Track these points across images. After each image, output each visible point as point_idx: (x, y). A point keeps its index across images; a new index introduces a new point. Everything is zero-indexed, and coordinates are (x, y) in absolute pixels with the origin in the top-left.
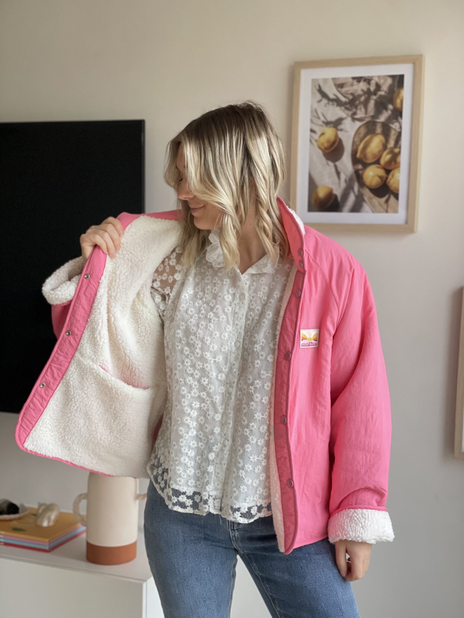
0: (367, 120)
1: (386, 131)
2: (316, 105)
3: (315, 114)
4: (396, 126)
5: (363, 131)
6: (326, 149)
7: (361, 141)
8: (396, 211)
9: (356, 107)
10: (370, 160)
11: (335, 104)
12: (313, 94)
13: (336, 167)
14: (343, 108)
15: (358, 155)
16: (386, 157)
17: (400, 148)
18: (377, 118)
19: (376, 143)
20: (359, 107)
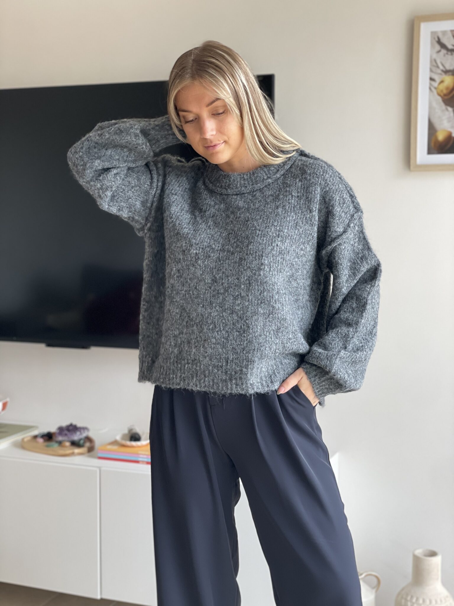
2: (435, 56)
3: (434, 64)
6: (445, 95)
12: (432, 46)
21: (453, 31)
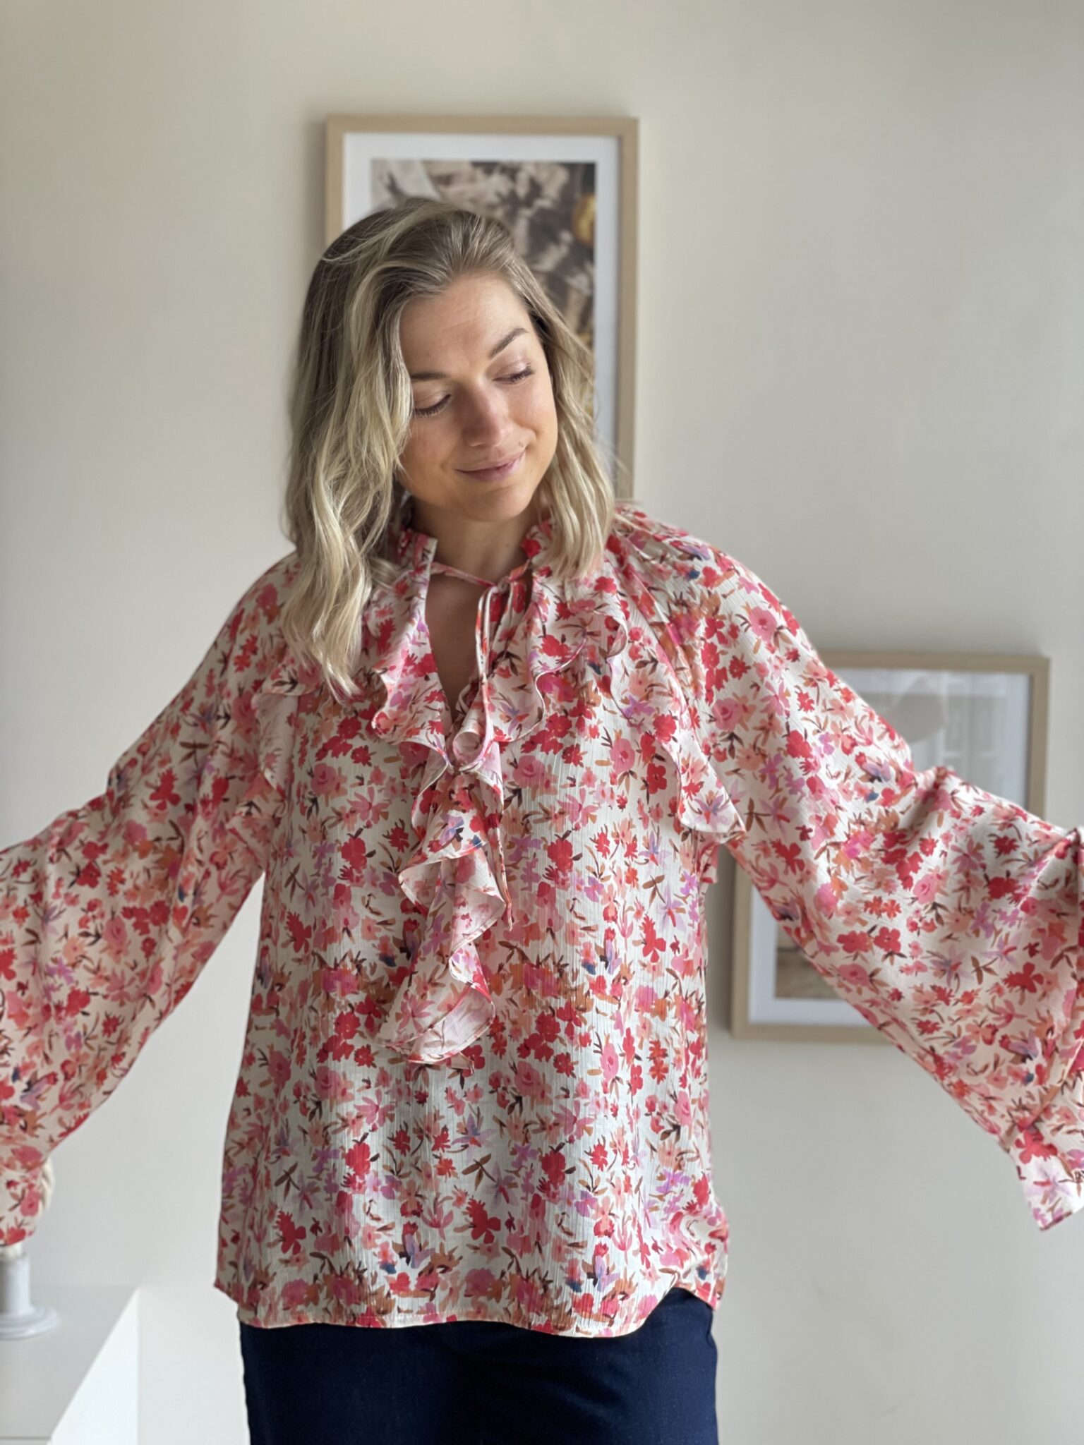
1: (559, 294)
4: (579, 283)
12: (375, 195)
17: (592, 333)
18: (536, 261)
21: (427, 163)
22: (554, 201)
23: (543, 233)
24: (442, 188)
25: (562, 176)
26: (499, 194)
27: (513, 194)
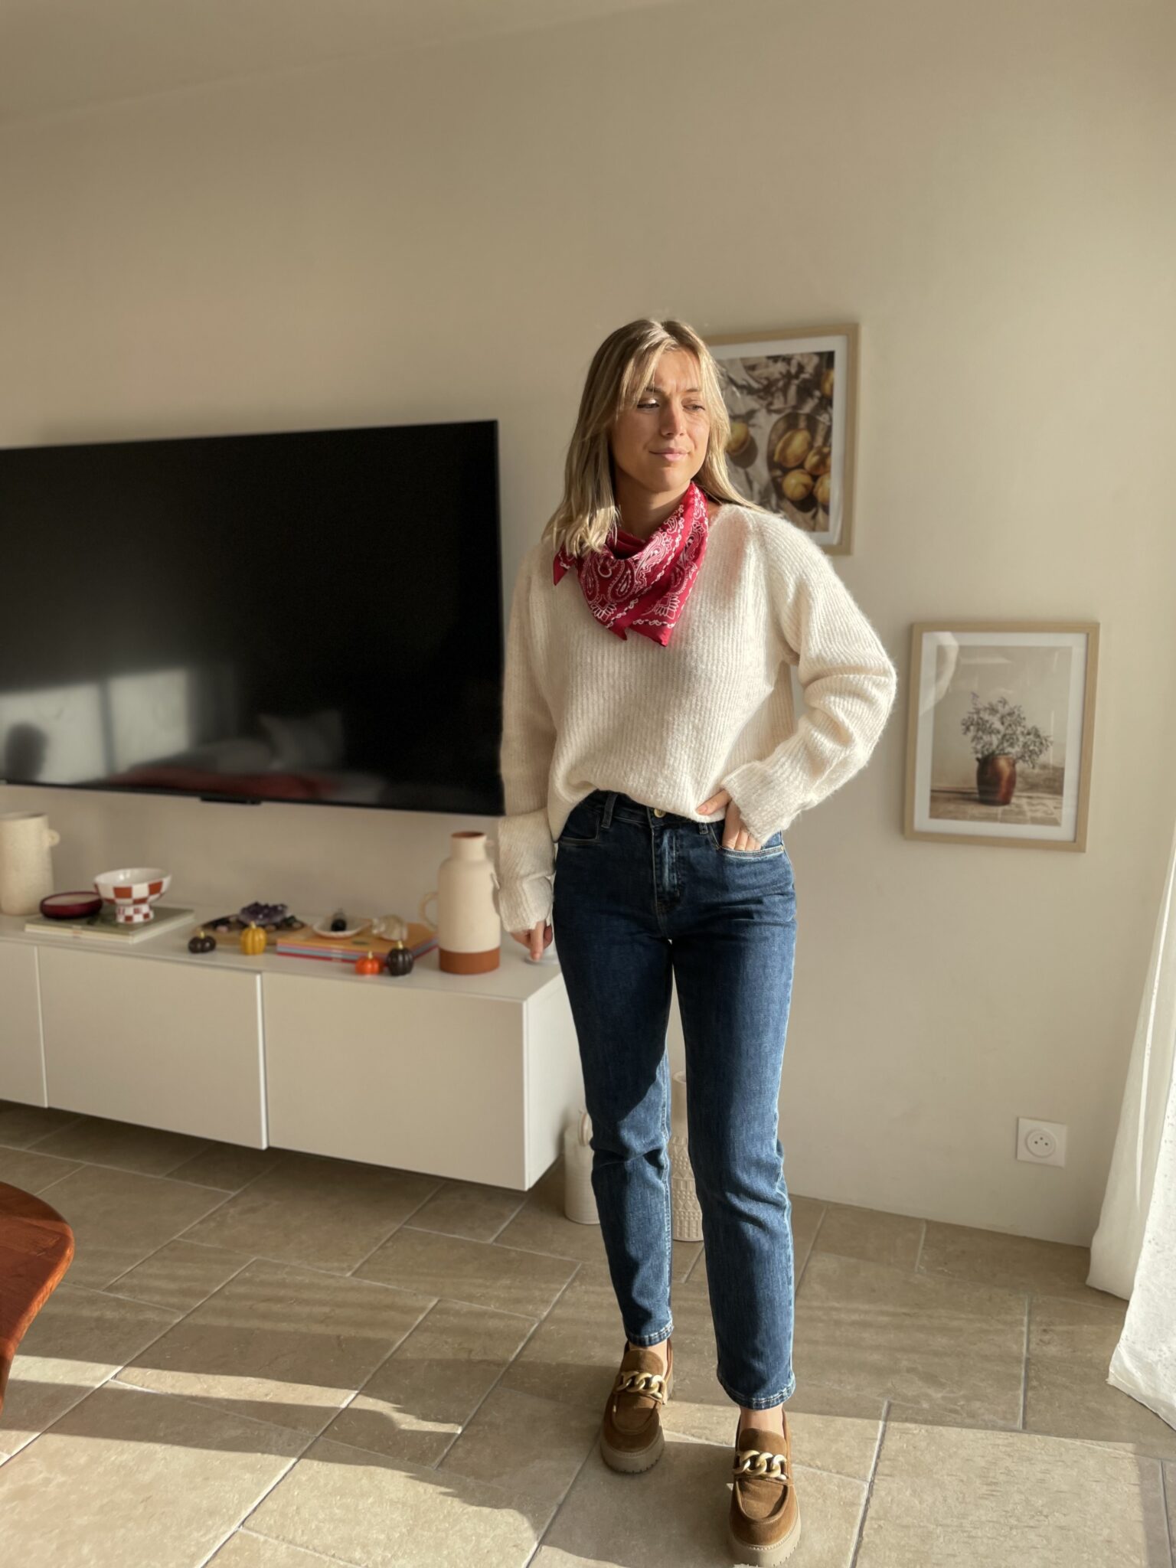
0: (788, 411)
1: (812, 424)
4: (824, 418)
5: (782, 426)
6: (734, 451)
7: (780, 438)
8: (826, 529)
9: (772, 395)
10: (791, 463)
11: (745, 392)
13: (747, 475)
14: (755, 397)
15: (776, 458)
16: (812, 460)
17: (830, 446)
18: (800, 409)
19: (799, 441)
20: (776, 395)
21: (743, 360)
22: (811, 375)
23: (804, 392)
24: (751, 373)
25: (815, 360)
26: (781, 373)
27: (789, 372)
